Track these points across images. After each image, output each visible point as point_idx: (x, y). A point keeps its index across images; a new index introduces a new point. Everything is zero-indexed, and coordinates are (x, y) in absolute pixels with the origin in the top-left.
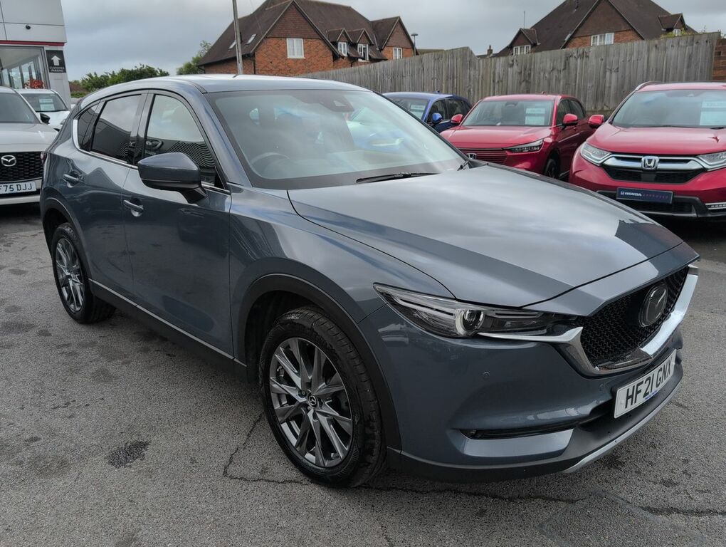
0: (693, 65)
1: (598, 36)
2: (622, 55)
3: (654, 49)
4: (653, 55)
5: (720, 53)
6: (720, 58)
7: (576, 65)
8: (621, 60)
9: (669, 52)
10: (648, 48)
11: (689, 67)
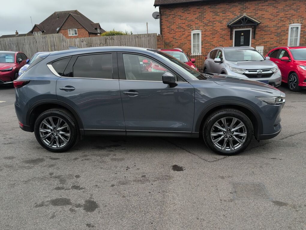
0: (150, 43)
1: (71, 30)
2: (126, 39)
3: (137, 38)
4: (137, 40)
5: (158, 40)
6: (159, 41)
7: (110, 42)
8: (126, 41)
9: (142, 39)
10: (135, 37)
11: (149, 44)
